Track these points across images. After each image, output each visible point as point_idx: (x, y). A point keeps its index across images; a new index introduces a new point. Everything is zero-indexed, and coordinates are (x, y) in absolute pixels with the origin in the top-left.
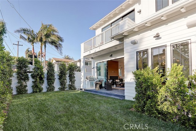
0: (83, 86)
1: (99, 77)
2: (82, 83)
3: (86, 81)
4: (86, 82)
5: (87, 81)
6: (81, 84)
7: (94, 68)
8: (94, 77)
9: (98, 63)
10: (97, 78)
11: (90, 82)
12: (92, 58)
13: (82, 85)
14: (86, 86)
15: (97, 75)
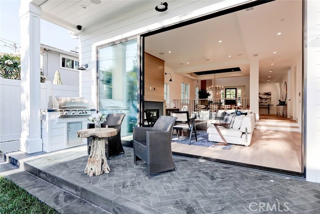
0: (27, 143)
1: (107, 103)
2: (25, 126)
3: (43, 117)
4: (46, 124)
5: (51, 122)
6: (20, 131)
7: (87, 66)
8: (86, 101)
9: (102, 46)
10: (99, 104)
11: (65, 125)
12: (79, 28)
13: (24, 137)
14: (46, 140)
15: (98, 94)
